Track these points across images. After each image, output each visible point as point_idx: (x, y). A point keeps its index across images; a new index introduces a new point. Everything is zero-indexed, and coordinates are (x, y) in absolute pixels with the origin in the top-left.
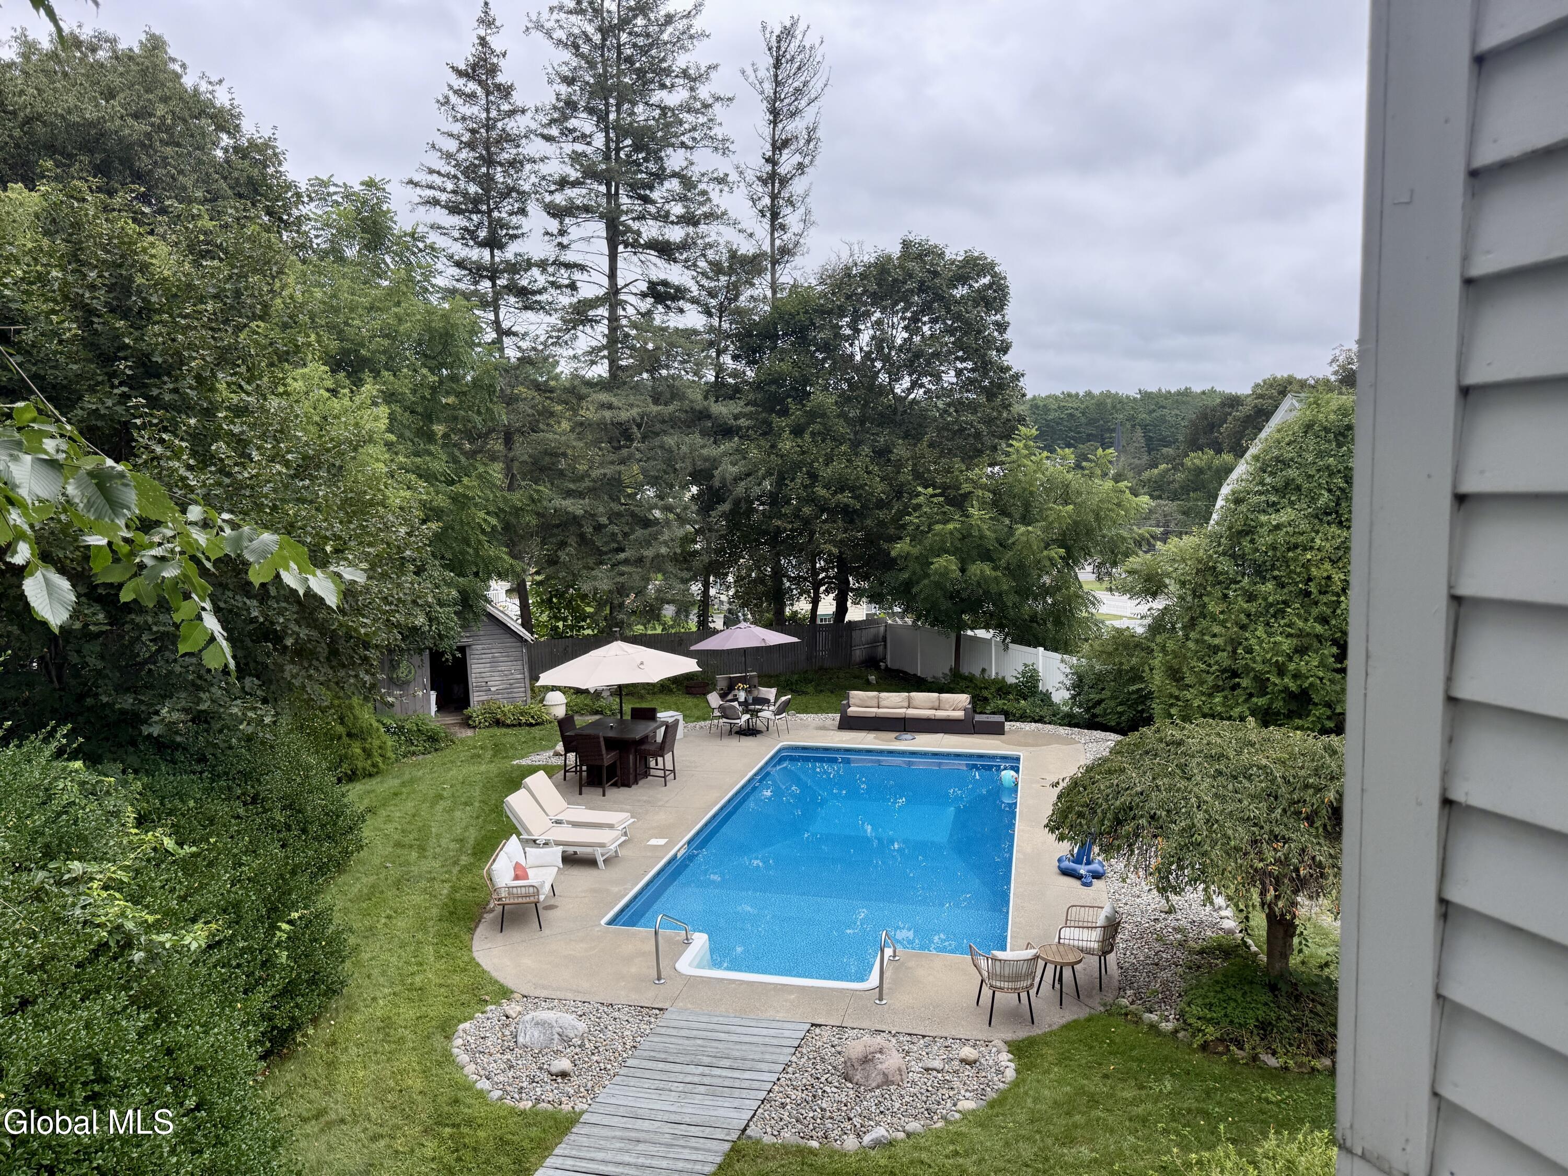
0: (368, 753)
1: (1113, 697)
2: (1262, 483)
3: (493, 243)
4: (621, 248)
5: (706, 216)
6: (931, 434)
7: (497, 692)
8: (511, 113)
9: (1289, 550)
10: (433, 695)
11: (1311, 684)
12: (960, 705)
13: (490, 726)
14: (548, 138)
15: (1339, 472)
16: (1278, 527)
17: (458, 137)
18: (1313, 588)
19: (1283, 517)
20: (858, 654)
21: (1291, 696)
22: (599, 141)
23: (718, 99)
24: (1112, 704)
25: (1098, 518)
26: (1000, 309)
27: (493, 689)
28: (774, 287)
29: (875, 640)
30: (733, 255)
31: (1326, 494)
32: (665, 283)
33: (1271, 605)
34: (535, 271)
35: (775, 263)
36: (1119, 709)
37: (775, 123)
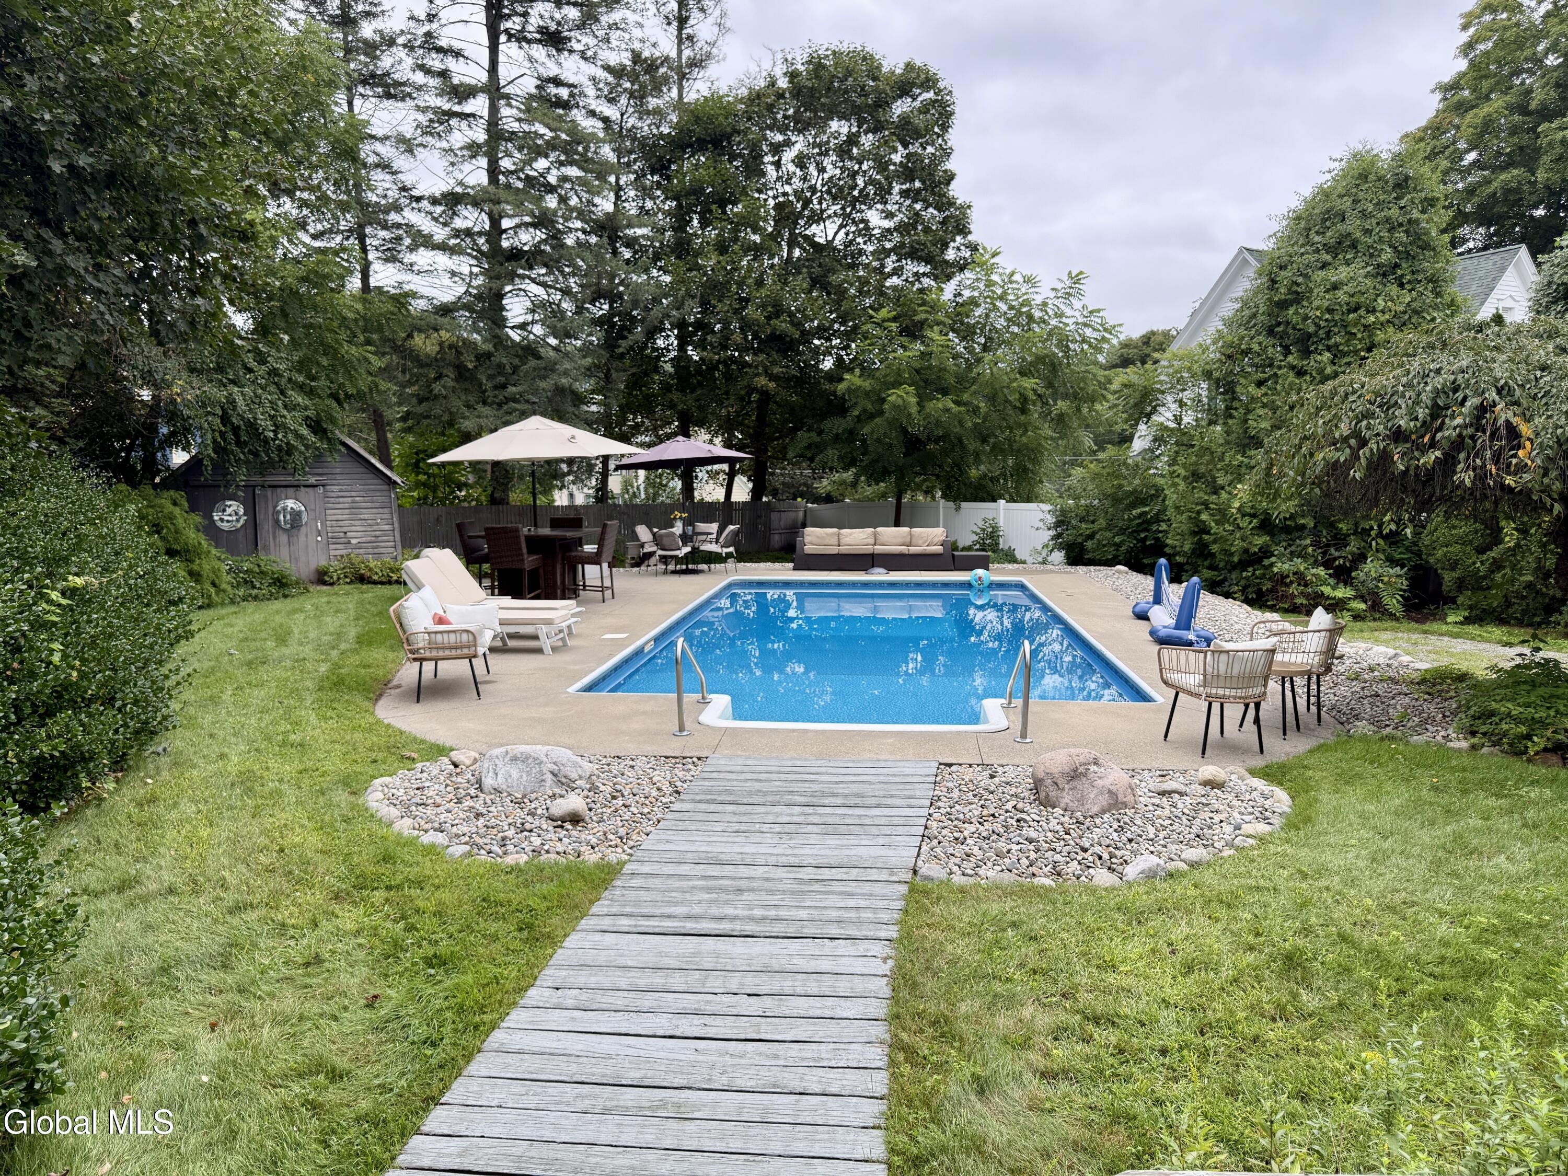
1: (1108, 528)
4: (503, 38)
7: (359, 546)
12: (936, 540)
13: (351, 582)
15: (1401, 225)
16: (1335, 287)
19: (1343, 273)
24: (1109, 534)
27: (354, 541)
30: (636, 58)
32: (557, 81)
35: (682, 74)
36: (1117, 539)
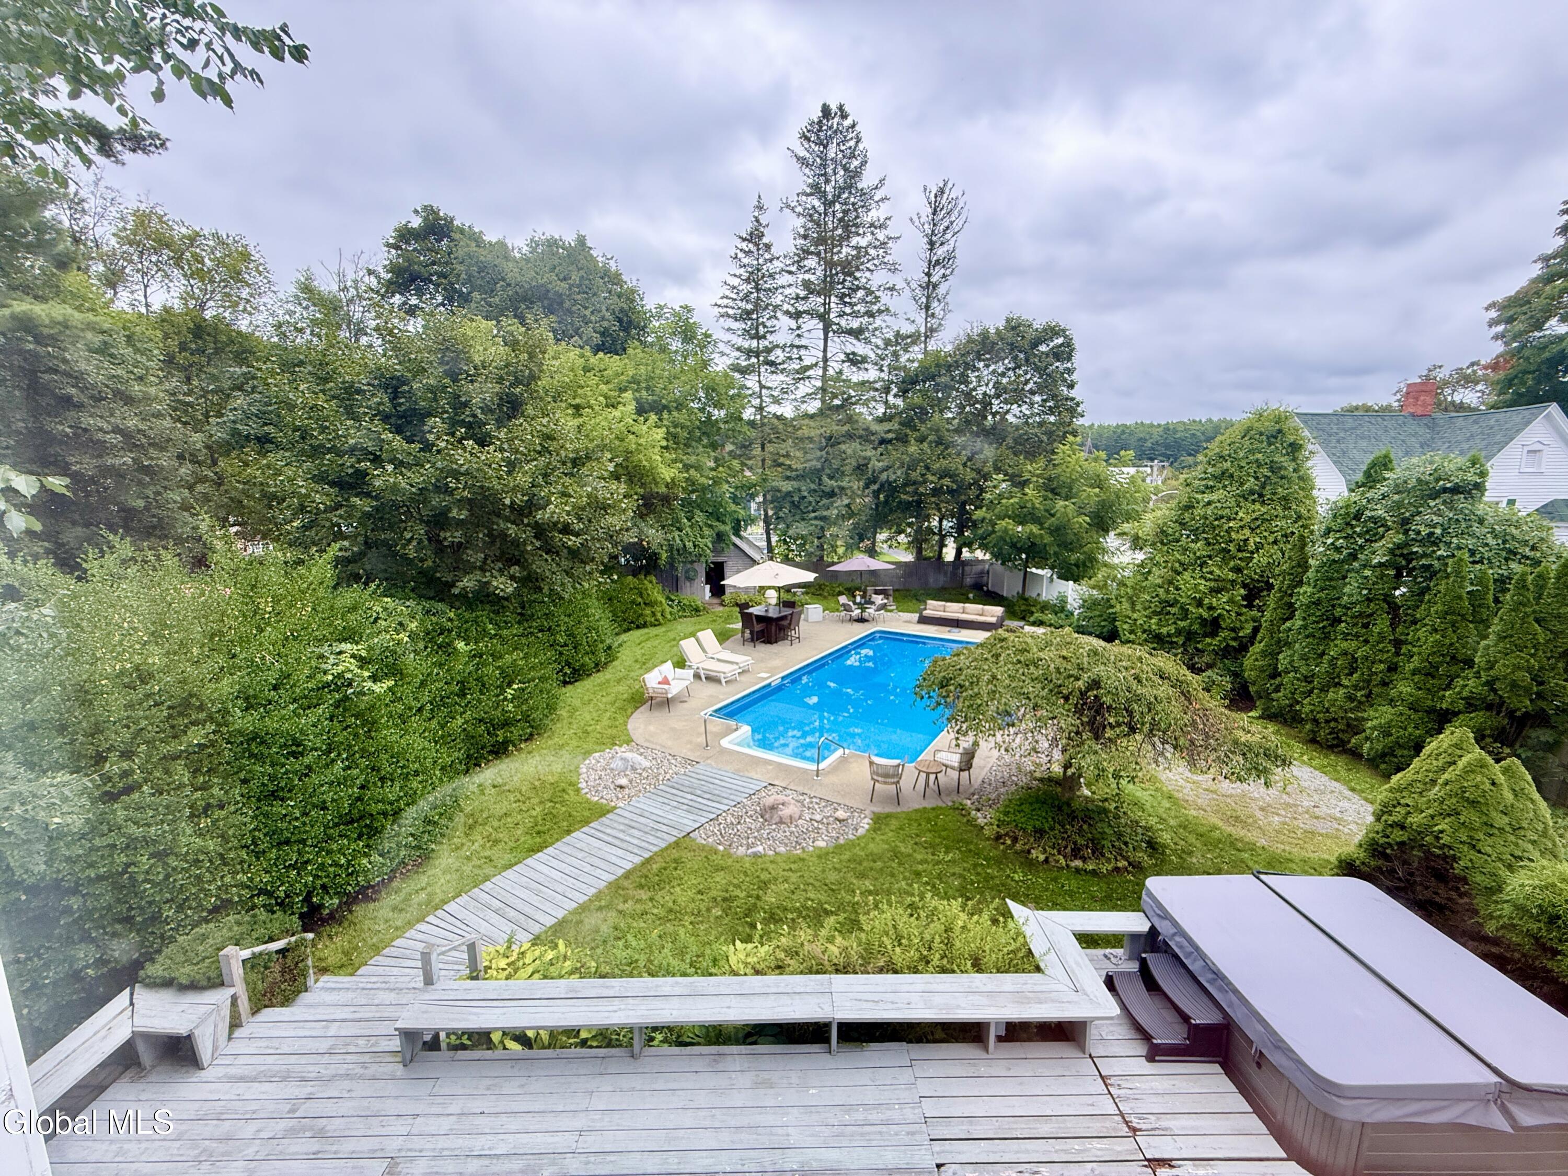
0: (654, 614)
1: (1099, 616)
2: (1205, 473)
3: (758, 337)
4: (831, 334)
5: (880, 311)
6: (1010, 441)
8: (771, 260)
9: (1216, 519)
10: (708, 587)
11: (1220, 615)
12: (995, 614)
13: (733, 606)
14: (790, 272)
17: (740, 276)
18: (1232, 547)
20: (968, 581)
21: (1203, 621)
22: (820, 273)
23: (890, 238)
25: (1118, 497)
26: (1069, 359)
28: (926, 352)
29: (982, 572)
30: (898, 334)
31: (1252, 480)
32: (854, 353)
33: (1199, 558)
34: (778, 352)
35: (927, 337)
37: (931, 250)
